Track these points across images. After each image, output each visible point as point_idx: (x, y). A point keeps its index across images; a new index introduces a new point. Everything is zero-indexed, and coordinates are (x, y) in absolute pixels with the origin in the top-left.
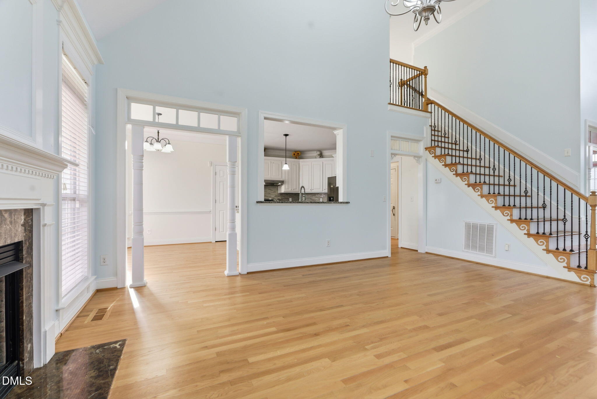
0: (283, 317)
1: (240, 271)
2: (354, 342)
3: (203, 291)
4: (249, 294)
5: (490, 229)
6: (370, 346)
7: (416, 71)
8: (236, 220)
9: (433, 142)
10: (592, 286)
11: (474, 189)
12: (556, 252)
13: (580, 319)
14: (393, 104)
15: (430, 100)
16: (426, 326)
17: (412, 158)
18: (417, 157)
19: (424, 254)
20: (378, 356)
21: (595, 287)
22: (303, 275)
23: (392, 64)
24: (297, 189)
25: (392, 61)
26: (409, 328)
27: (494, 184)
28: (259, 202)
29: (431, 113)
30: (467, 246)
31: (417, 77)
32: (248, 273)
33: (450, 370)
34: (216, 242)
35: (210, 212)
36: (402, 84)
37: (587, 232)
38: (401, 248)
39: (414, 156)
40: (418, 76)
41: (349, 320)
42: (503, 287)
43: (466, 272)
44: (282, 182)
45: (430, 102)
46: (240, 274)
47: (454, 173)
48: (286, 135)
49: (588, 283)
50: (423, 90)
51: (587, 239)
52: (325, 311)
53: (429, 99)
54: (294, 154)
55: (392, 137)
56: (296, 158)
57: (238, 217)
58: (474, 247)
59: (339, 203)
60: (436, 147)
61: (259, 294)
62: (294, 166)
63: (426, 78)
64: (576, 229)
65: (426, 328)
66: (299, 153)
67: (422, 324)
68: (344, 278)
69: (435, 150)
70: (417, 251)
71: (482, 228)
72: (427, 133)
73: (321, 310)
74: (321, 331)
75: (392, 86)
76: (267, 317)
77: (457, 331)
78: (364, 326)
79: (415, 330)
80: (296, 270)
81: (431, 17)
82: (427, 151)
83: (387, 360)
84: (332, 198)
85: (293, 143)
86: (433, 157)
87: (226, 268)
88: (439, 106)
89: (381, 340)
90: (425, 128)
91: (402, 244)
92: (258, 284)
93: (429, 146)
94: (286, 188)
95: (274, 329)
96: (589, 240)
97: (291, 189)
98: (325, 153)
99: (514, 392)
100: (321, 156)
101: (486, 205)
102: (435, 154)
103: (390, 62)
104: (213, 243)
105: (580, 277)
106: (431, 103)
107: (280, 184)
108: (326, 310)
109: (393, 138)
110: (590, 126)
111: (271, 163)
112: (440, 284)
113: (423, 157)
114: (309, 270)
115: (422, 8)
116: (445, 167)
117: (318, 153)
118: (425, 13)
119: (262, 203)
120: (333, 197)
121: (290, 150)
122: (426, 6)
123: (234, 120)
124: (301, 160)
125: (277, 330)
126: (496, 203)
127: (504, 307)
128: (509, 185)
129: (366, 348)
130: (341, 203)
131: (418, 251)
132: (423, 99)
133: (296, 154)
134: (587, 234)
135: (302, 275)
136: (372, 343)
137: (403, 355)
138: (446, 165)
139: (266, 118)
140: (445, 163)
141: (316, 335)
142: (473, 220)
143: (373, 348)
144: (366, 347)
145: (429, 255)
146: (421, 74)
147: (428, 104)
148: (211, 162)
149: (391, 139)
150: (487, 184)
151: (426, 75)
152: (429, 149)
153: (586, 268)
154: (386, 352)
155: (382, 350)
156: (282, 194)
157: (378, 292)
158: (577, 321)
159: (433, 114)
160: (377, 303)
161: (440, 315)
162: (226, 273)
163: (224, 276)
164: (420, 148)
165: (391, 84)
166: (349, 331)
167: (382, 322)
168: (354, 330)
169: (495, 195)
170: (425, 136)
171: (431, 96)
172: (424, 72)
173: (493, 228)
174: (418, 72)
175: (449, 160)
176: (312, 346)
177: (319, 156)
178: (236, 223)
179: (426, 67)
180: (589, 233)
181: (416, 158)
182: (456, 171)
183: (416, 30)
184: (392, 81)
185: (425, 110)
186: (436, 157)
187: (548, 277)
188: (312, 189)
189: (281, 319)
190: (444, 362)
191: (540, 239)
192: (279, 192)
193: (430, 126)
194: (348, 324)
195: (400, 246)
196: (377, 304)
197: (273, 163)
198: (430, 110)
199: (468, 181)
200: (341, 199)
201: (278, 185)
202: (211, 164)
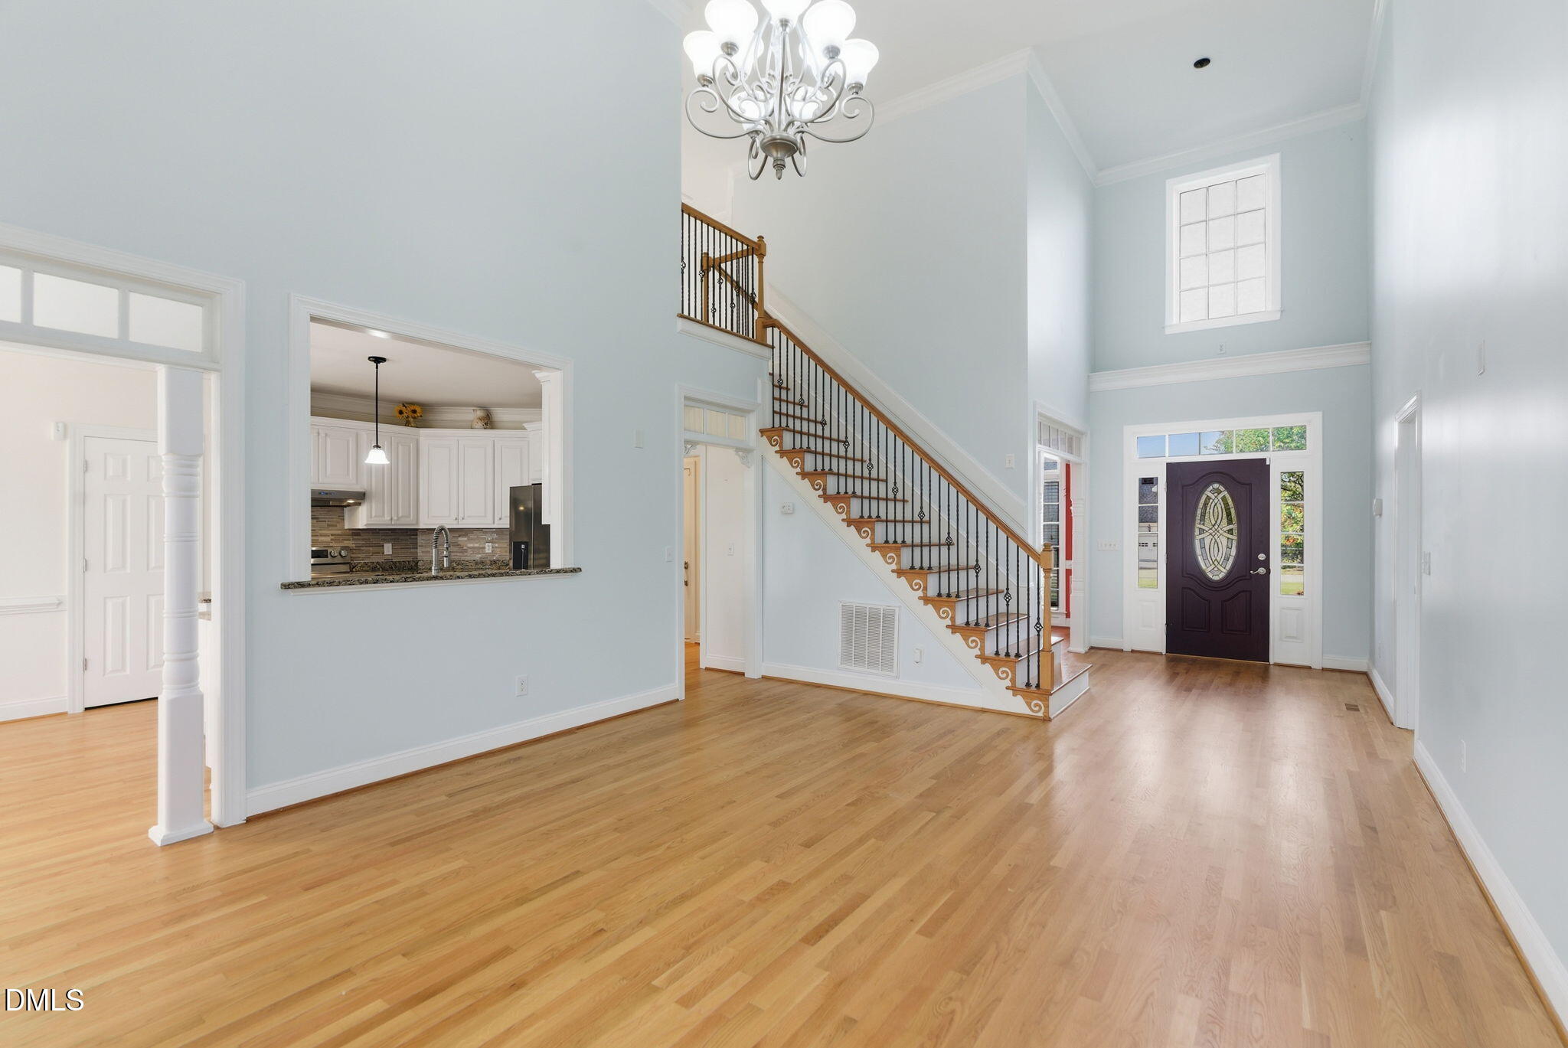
0: (404, 955)
1: (216, 816)
2: (624, 978)
3: (60, 928)
4: (264, 898)
5: (889, 618)
6: (664, 976)
7: (739, 244)
8: (198, 651)
9: (777, 417)
10: (1047, 720)
11: (859, 532)
12: (995, 660)
13: (1035, 798)
14: (688, 318)
15: (771, 318)
16: (783, 882)
17: (732, 452)
18: (744, 451)
19: (759, 682)
20: (687, 1001)
21: (1050, 720)
22: (450, 795)
23: (686, 216)
24: (410, 517)
25: (686, 209)
26: (748, 896)
27: (895, 521)
28: (293, 584)
29: (773, 347)
30: (846, 657)
31: (742, 258)
32: (249, 820)
33: (840, 984)
34: (87, 709)
35: (59, 604)
36: (709, 265)
37: (1038, 619)
38: (707, 669)
39: (737, 449)
40: (745, 254)
41: (602, 915)
42: (915, 746)
43: (848, 720)
44: (361, 497)
45: (769, 322)
46: (217, 828)
47: (820, 492)
48: (378, 360)
49: (1040, 714)
50: (756, 291)
51: (1038, 632)
52: (530, 900)
53: (766, 316)
54: (401, 412)
55: (686, 398)
56: (407, 424)
57: (209, 636)
58: (859, 659)
59: (551, 572)
60: (784, 429)
61: (307, 889)
62: (400, 447)
63: (761, 263)
64: (1023, 609)
65: (782, 887)
66: (418, 409)
67: (773, 879)
68: (573, 782)
69: (781, 437)
70: (743, 674)
71: (874, 617)
72: (763, 393)
73: (521, 902)
74: (527, 970)
75: (686, 270)
76: (349, 971)
77: (846, 878)
78: (642, 923)
79: (760, 899)
80: (426, 779)
81: (788, 161)
82: (764, 437)
83: (708, 1005)
84: (523, 546)
85: (399, 381)
86: (776, 452)
87: (155, 814)
88: (790, 335)
89: (688, 949)
90: (759, 382)
91: (709, 658)
92: (296, 854)
93: (769, 425)
94: (373, 515)
95: (377, 1006)
96: (1041, 633)
97: (389, 518)
98: (500, 415)
99: (953, 995)
100: (488, 422)
101: (880, 566)
102: (781, 446)
103: (683, 211)
104: (75, 716)
105: (1029, 705)
106: (773, 327)
107: (351, 501)
108: (536, 898)
109: (688, 403)
110: (1040, 414)
111: (319, 433)
112: (800, 761)
113: (755, 452)
114: (468, 774)
115: (770, 138)
116: (803, 478)
117: (480, 413)
118: (777, 151)
119: (302, 589)
120: (527, 544)
121: (391, 401)
122: (778, 137)
123: (193, 314)
124: (423, 431)
125: (388, 1006)
126: (899, 563)
127: (921, 795)
128: (921, 522)
129: (654, 986)
130: (558, 571)
131: (746, 676)
132: (756, 313)
133: (407, 412)
134: (1038, 623)
135: (447, 796)
136: (669, 965)
137: (741, 979)
138: (804, 475)
139: (314, 319)
140: (802, 468)
141: (517, 985)
142: (856, 601)
143: (671, 981)
144: (655, 983)
145: (770, 684)
146: (750, 251)
147: (765, 327)
148: (61, 425)
149: (685, 406)
150: (882, 521)
151: (762, 256)
152: (769, 433)
153: (1038, 686)
154: (704, 982)
155: (692, 979)
156: (356, 533)
157: (665, 809)
158: (1031, 802)
159: (776, 351)
160: (667, 845)
161: (808, 845)
162: (158, 834)
163: (150, 850)
164: (750, 429)
165: (684, 267)
166: (605, 949)
167: (684, 898)
168: (619, 939)
169: (897, 545)
170: (759, 400)
171: (772, 306)
172: (756, 249)
173: (893, 615)
174: (745, 247)
175: (809, 462)
176: (508, 1026)
177: (480, 424)
178: (198, 659)
179: (761, 238)
180: (1041, 622)
181: (741, 453)
182: (825, 490)
183: (754, 176)
184: (686, 260)
185: (759, 340)
186: (782, 453)
187: (983, 711)
188: (460, 518)
189: (398, 963)
190: (827, 969)
191: (972, 636)
192: (346, 527)
193: (770, 374)
194: (600, 926)
195: (703, 666)
196: (668, 848)
197: (326, 435)
198: (769, 342)
199: (848, 513)
200: (556, 561)
201: (345, 504)
202: (64, 431)
